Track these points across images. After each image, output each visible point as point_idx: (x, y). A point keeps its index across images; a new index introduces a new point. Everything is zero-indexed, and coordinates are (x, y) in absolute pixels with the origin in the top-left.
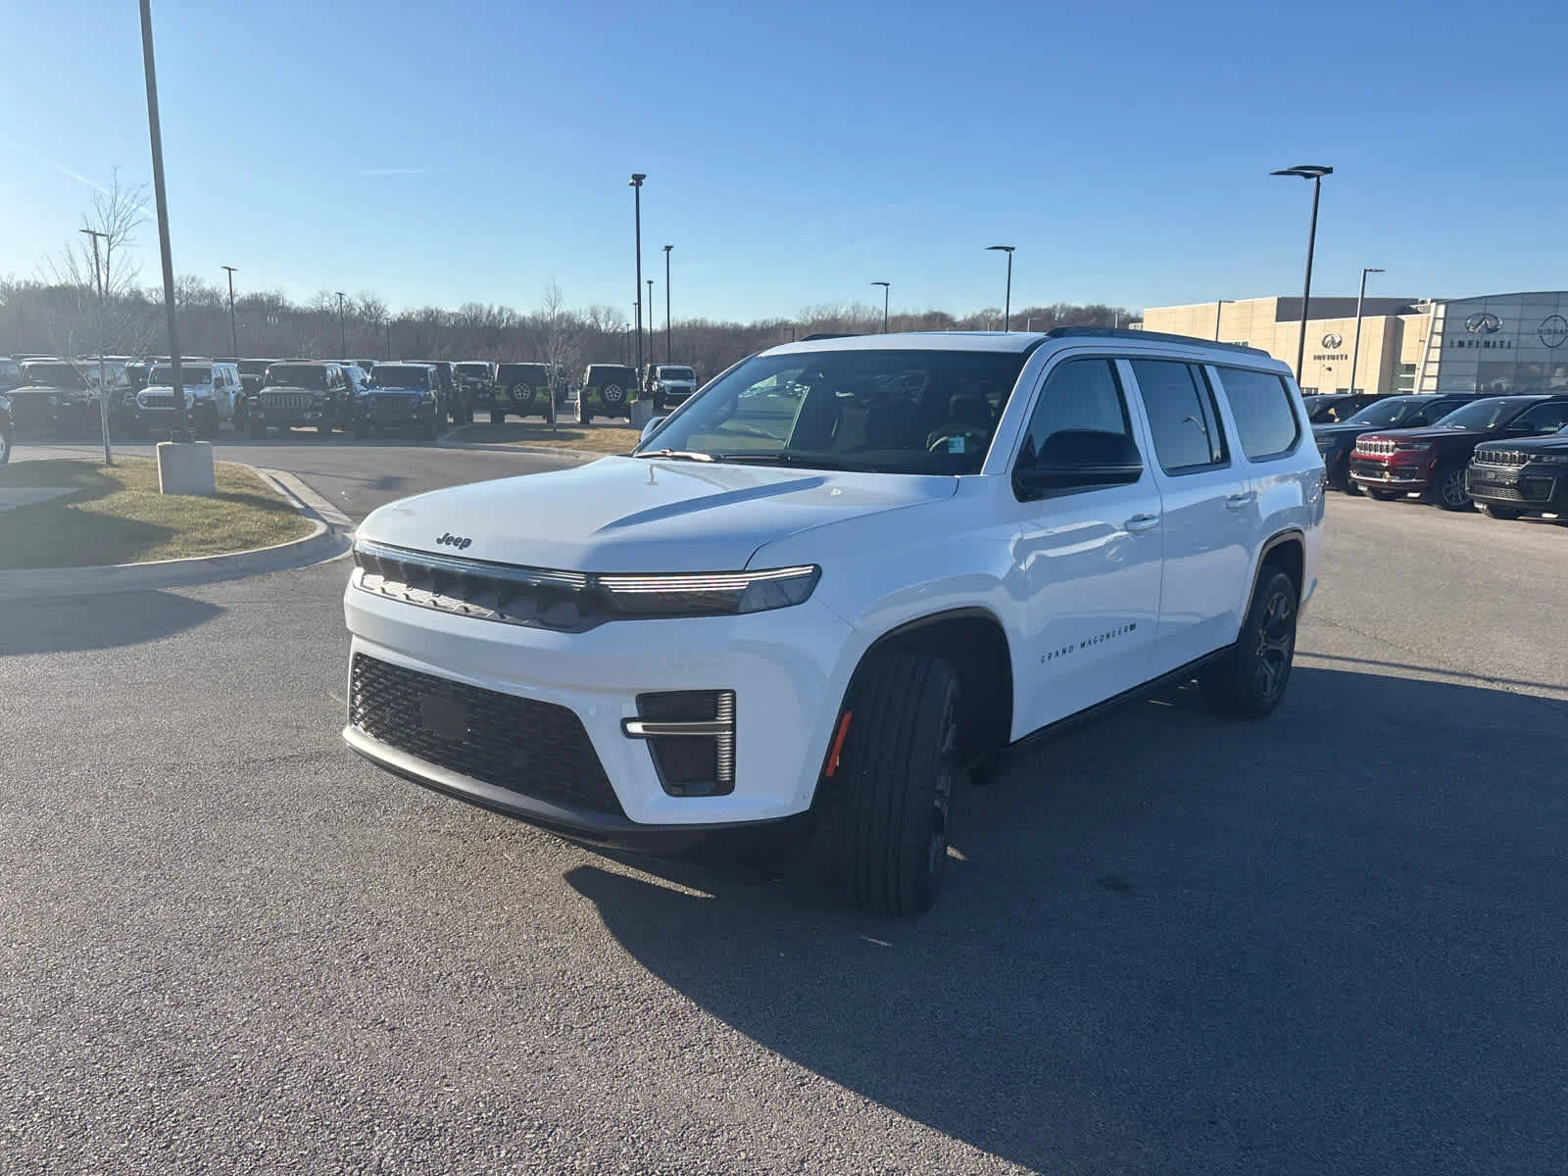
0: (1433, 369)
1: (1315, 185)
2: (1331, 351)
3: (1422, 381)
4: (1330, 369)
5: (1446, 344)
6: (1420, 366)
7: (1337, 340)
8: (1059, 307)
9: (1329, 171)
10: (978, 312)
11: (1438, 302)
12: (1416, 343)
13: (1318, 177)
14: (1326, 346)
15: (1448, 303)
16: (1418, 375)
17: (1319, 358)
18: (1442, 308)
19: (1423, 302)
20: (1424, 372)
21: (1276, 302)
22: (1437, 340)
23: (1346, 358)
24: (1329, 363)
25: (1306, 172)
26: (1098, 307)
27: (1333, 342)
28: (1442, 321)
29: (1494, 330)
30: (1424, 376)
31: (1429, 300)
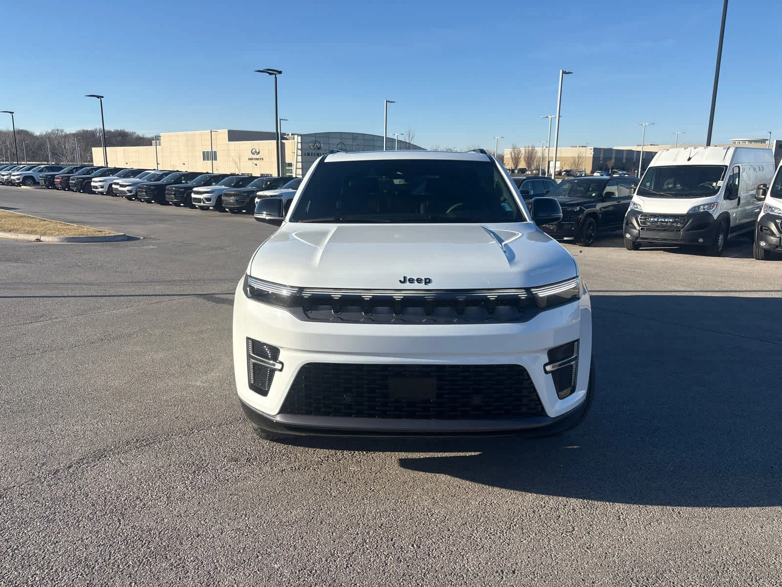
0: (300, 165)
1: (274, 79)
2: (256, 156)
3: (296, 171)
4: (256, 165)
5: (303, 154)
6: (294, 163)
7: (258, 151)
8: (98, 130)
9: (280, 72)
10: (50, 131)
11: (298, 135)
12: (291, 153)
13: (275, 75)
14: (253, 154)
15: (301, 136)
16: (294, 168)
17: (251, 159)
18: (300, 138)
19: (288, 135)
20: (296, 167)
21: (227, 132)
22: (300, 152)
23: (263, 159)
24: (256, 162)
25: (270, 72)
26: (121, 131)
27: (256, 152)
28: (300, 144)
29: (319, 148)
30: (296, 168)
31: (290, 134)
